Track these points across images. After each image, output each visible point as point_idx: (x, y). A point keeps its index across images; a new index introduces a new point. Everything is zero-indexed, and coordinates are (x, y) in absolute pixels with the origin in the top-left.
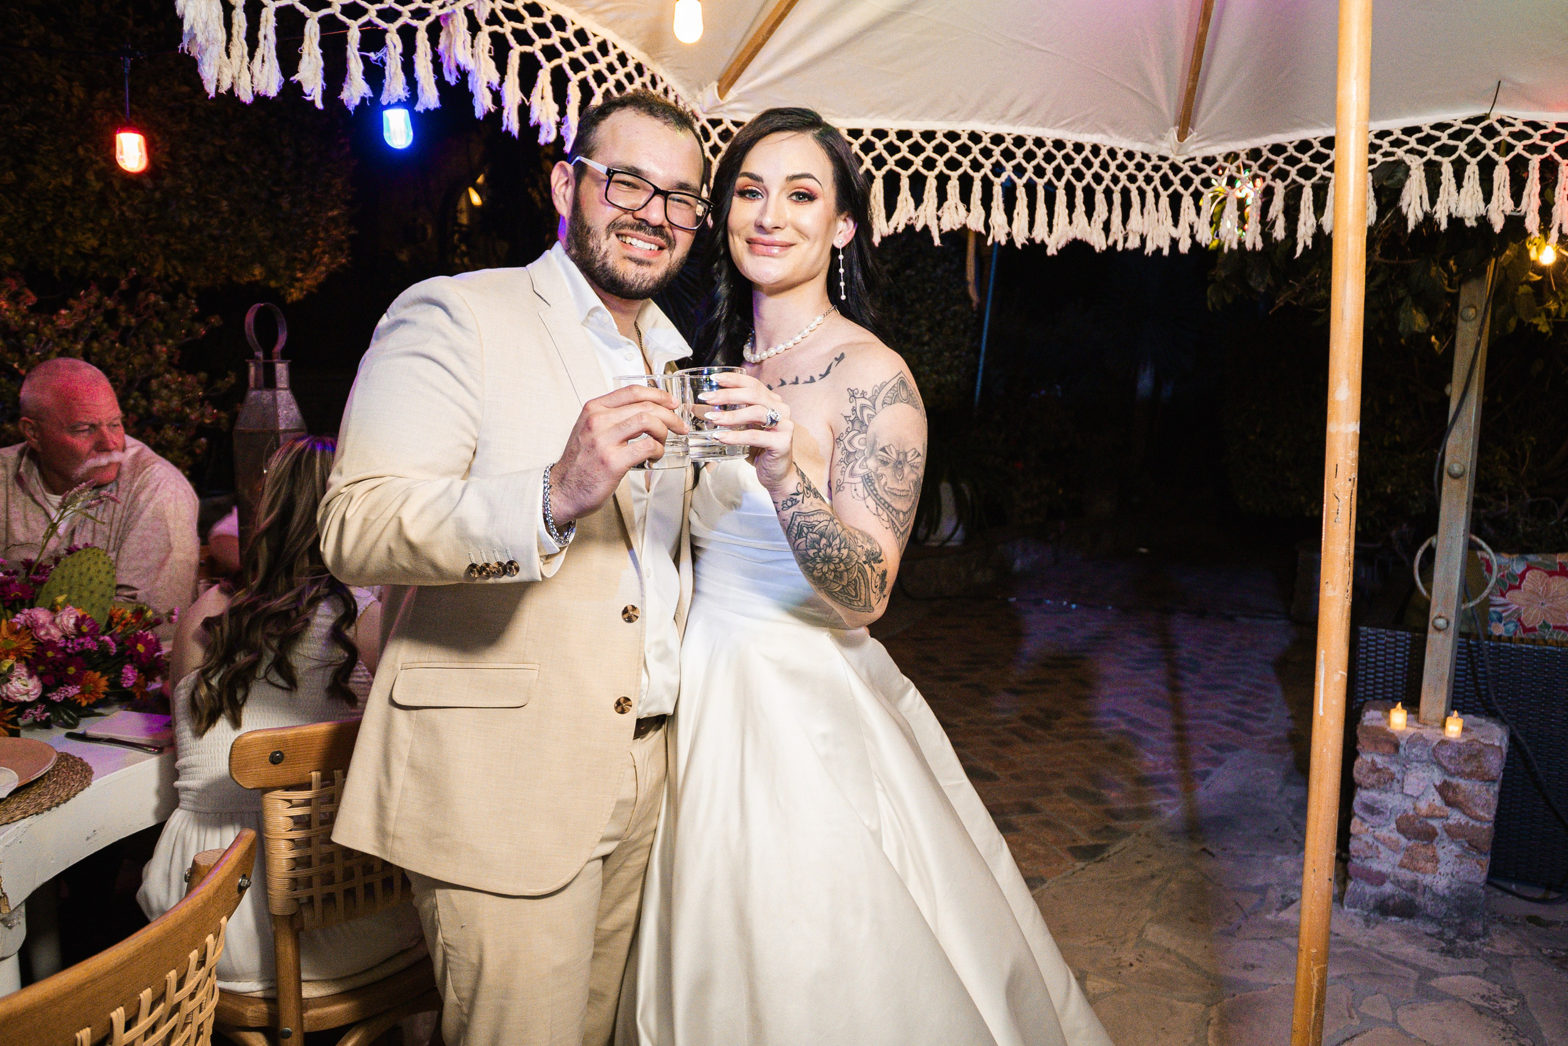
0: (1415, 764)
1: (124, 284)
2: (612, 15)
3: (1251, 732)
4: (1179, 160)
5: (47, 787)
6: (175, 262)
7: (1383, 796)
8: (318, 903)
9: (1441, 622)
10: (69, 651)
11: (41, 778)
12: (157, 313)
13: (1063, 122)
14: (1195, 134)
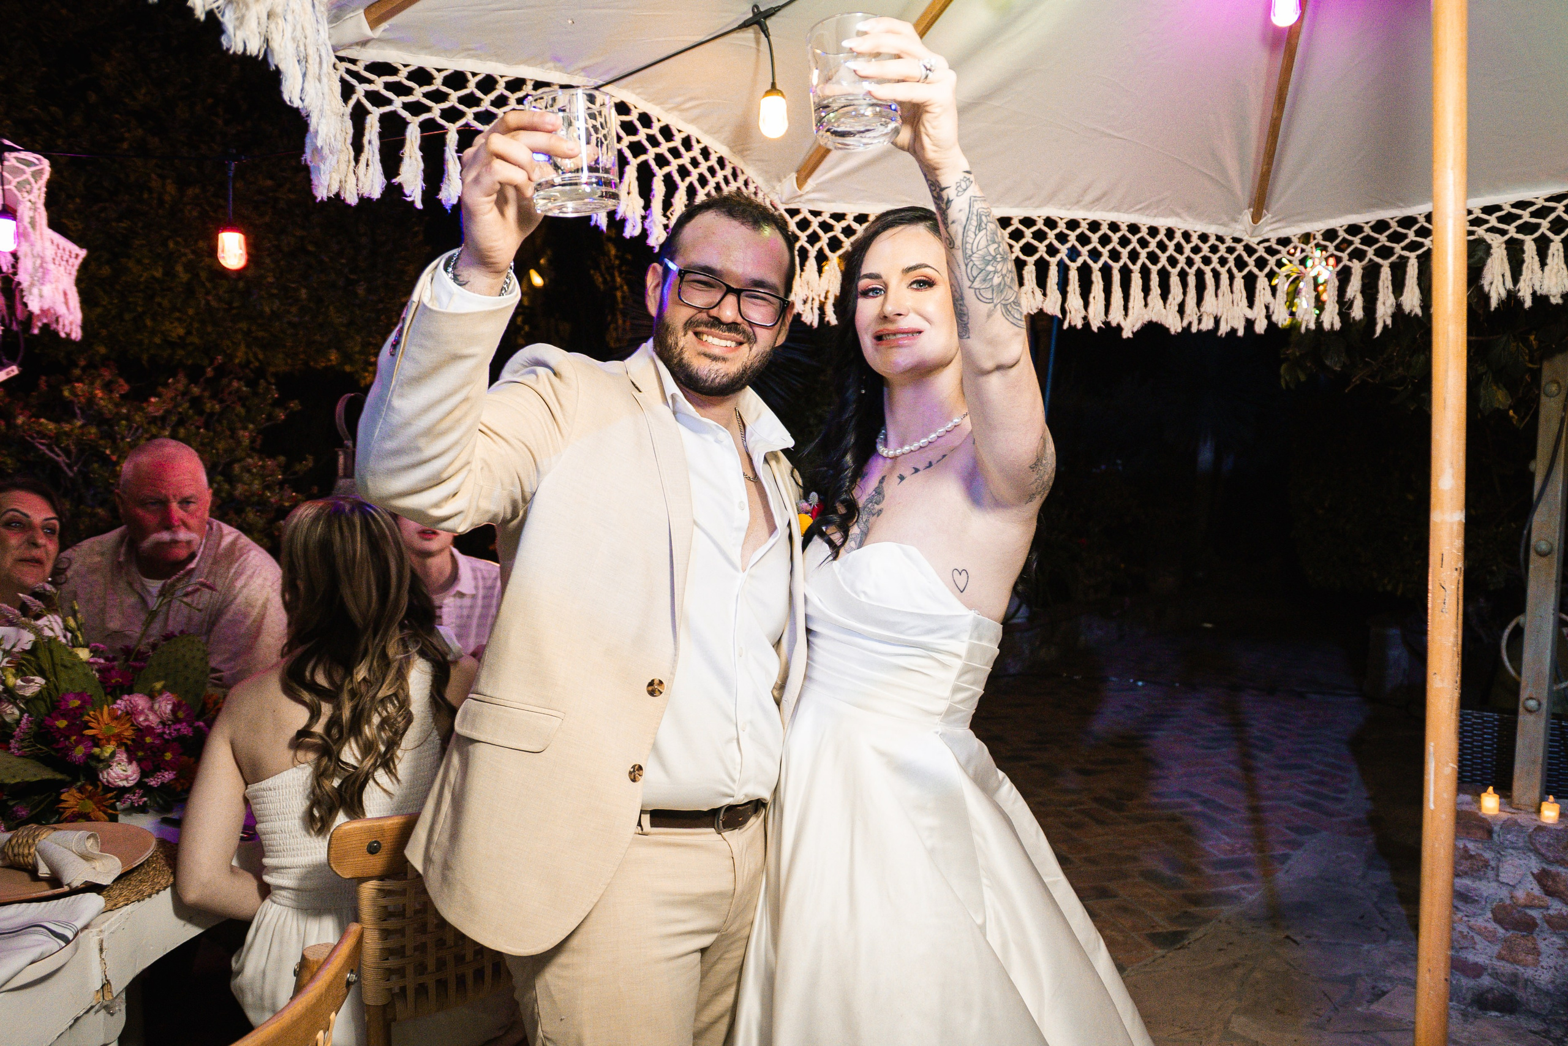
0: (1510, 851)
1: (209, 372)
2: (696, 112)
3: (1331, 814)
4: (1253, 242)
5: (147, 873)
6: (256, 349)
7: (1477, 884)
8: (410, 994)
9: (1532, 704)
10: (167, 737)
11: (142, 865)
12: (240, 399)
13: (1138, 207)
14: (1269, 216)
